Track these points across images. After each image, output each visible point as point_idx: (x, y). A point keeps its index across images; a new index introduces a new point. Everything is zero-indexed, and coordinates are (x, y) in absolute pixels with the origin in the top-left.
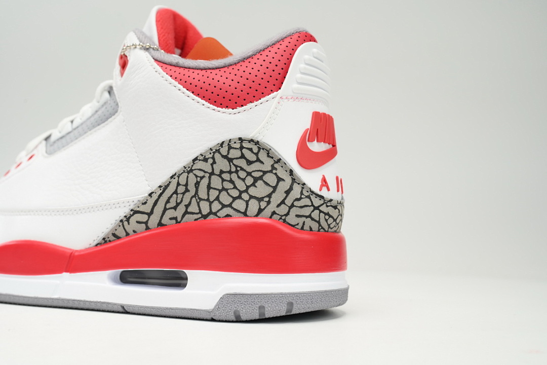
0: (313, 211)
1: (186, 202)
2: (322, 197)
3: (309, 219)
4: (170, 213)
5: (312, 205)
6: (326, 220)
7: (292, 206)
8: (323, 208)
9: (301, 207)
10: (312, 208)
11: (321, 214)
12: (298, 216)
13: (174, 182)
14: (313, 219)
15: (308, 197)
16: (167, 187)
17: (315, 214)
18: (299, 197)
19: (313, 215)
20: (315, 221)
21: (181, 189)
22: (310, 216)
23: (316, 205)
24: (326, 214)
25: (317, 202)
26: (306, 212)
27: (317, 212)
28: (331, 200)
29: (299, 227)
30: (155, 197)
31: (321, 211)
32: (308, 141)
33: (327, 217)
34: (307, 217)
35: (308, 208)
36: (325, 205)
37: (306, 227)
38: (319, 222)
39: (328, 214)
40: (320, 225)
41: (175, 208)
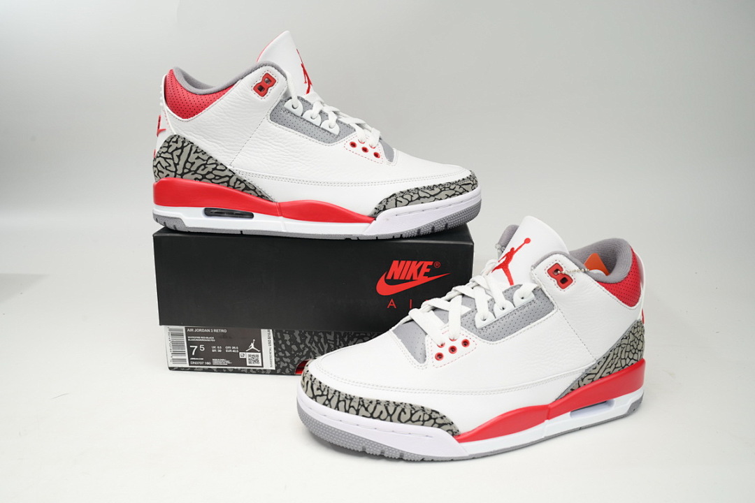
1: (615, 363)
4: (607, 371)
13: (612, 353)
16: (608, 357)
21: (615, 356)
30: (601, 364)
41: (610, 367)
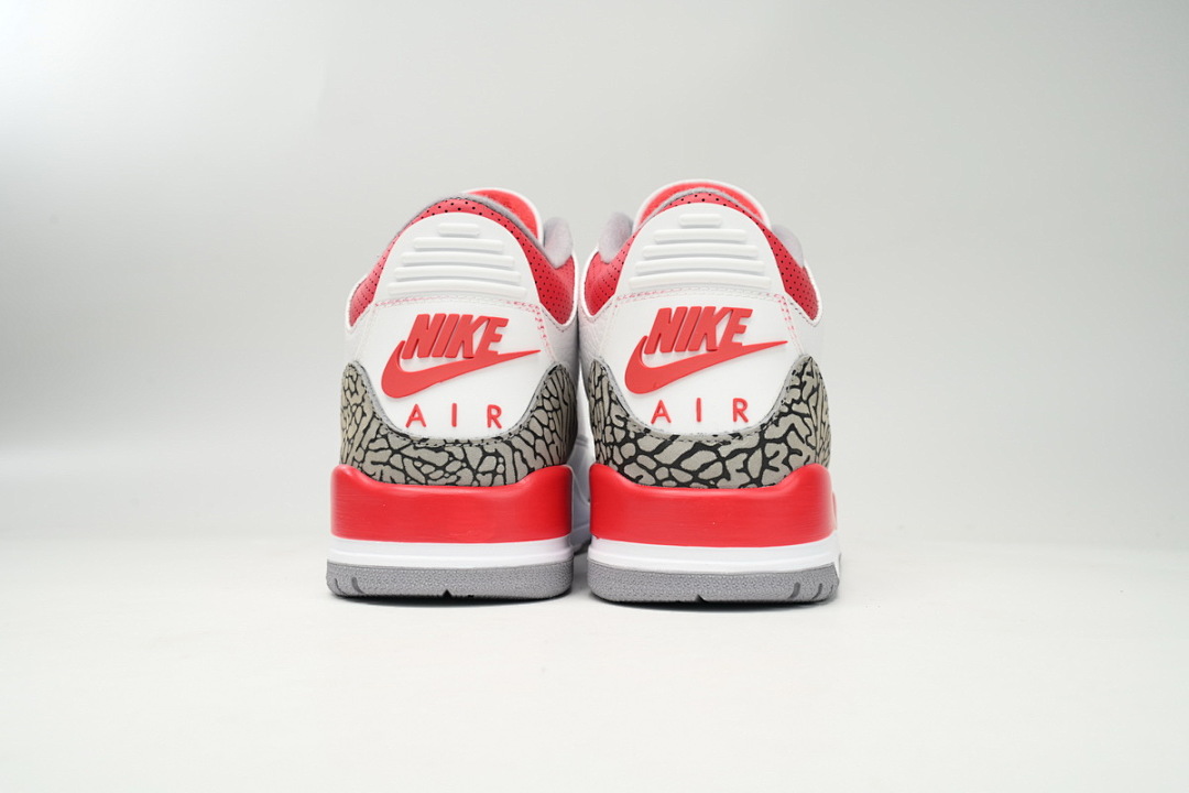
0: (391, 456)
2: (405, 436)
3: (388, 467)
5: (390, 448)
6: (418, 469)
7: (367, 449)
8: (409, 451)
9: (376, 451)
10: (390, 452)
11: (406, 460)
12: (373, 463)
14: (393, 467)
15: (385, 437)
17: (396, 460)
18: (373, 437)
19: (392, 461)
20: (398, 469)
22: (388, 463)
23: (396, 447)
24: (414, 459)
25: (396, 443)
26: (384, 456)
27: (397, 457)
28: (424, 440)
29: (377, 477)
31: (404, 456)
32: (404, 358)
33: (418, 464)
34: (384, 464)
35: (384, 452)
36: (412, 446)
37: (386, 478)
38: (404, 471)
39: (419, 459)
40: (407, 475)
